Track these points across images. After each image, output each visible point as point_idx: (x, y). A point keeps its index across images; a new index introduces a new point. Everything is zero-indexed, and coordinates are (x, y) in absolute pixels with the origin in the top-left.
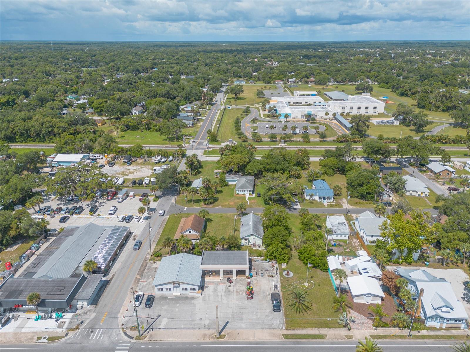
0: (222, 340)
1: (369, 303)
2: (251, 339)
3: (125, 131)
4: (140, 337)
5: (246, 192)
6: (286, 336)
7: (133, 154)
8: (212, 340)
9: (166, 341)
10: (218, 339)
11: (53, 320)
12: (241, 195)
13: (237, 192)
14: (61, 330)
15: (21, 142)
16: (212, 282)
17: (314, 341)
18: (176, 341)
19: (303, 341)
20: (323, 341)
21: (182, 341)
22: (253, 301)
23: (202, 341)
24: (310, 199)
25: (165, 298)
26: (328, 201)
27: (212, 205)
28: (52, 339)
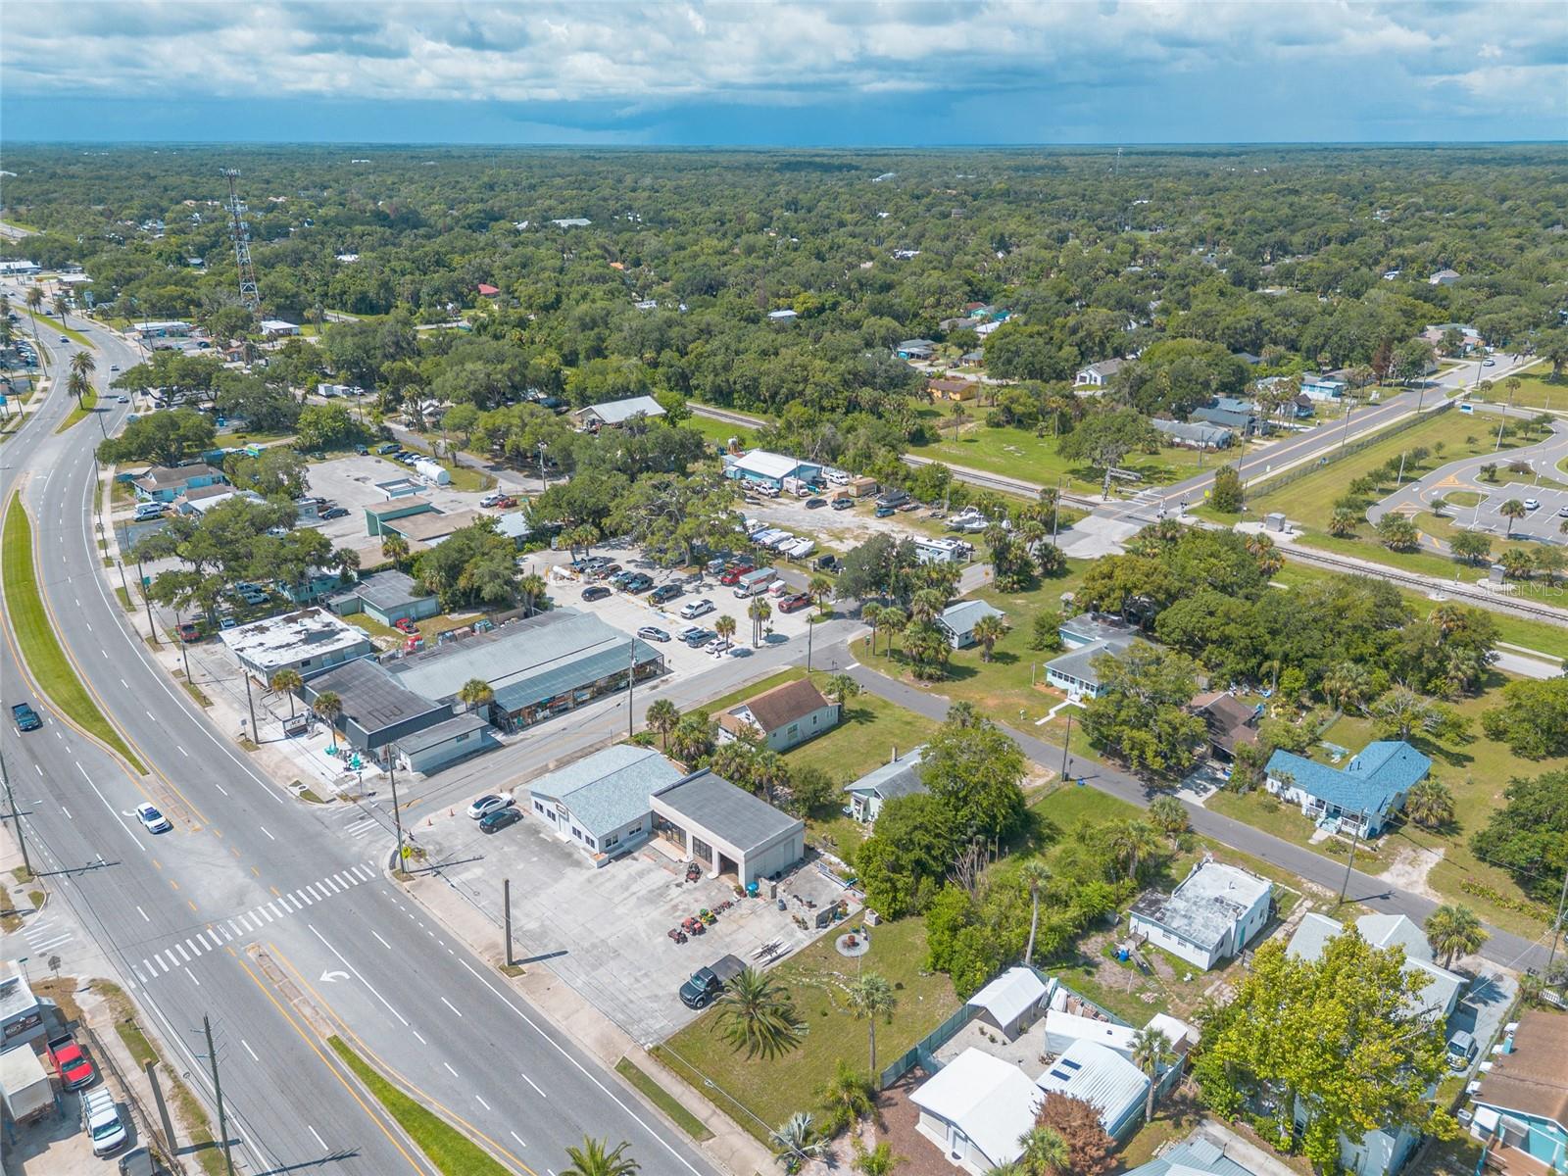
0: (505, 977)
1: (956, 1163)
2: (555, 1020)
3: (998, 425)
4: (403, 874)
5: (1077, 685)
6: (626, 1067)
7: (917, 492)
8: (490, 965)
9: (425, 910)
10: (502, 968)
11: (344, 765)
12: (1057, 689)
13: (1050, 678)
14: (334, 787)
15: (742, 408)
16: (658, 854)
17: (668, 1123)
18: (439, 923)
19: (643, 1102)
20: (687, 1141)
21: (446, 929)
22: (676, 947)
23: (475, 954)
24: (1277, 795)
25: (534, 831)
26: (1345, 828)
27: (930, 685)
28: (308, 795)
